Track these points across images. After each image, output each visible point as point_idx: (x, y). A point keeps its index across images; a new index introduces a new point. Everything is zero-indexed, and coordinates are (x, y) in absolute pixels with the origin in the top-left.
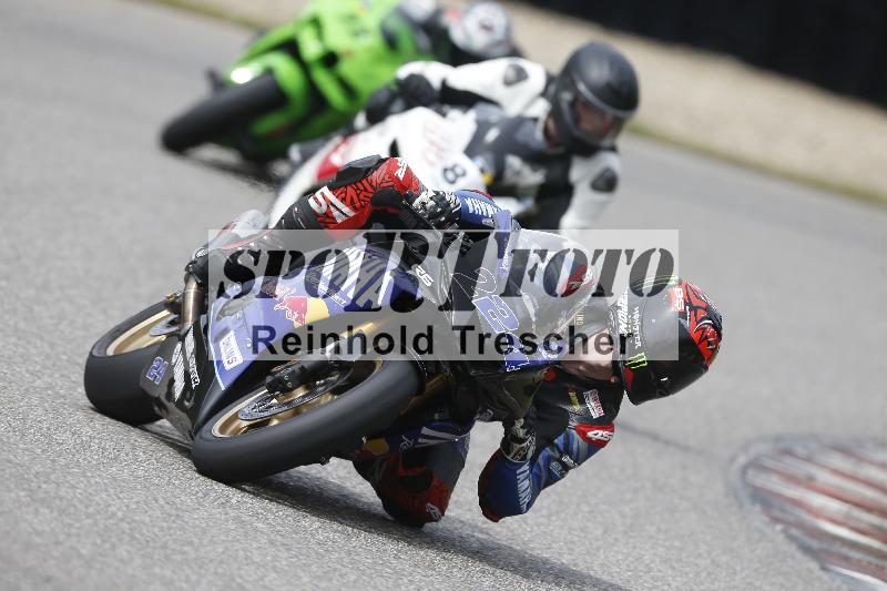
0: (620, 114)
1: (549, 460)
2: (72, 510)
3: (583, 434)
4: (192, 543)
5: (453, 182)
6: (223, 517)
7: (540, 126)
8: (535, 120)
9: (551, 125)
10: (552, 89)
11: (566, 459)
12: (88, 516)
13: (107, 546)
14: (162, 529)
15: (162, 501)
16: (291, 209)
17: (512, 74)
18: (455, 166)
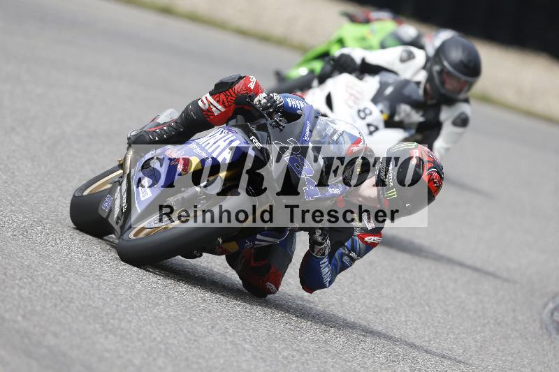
0: (469, 79)
1: (342, 255)
2: (129, 336)
3: (362, 239)
4: (203, 357)
5: (364, 119)
6: (224, 341)
7: (422, 86)
8: (418, 83)
9: (428, 86)
10: (429, 65)
11: (353, 254)
12: (139, 340)
13: (151, 359)
14: (185, 348)
15: (185, 331)
16: (187, 107)
17: (405, 55)
18: (365, 109)
